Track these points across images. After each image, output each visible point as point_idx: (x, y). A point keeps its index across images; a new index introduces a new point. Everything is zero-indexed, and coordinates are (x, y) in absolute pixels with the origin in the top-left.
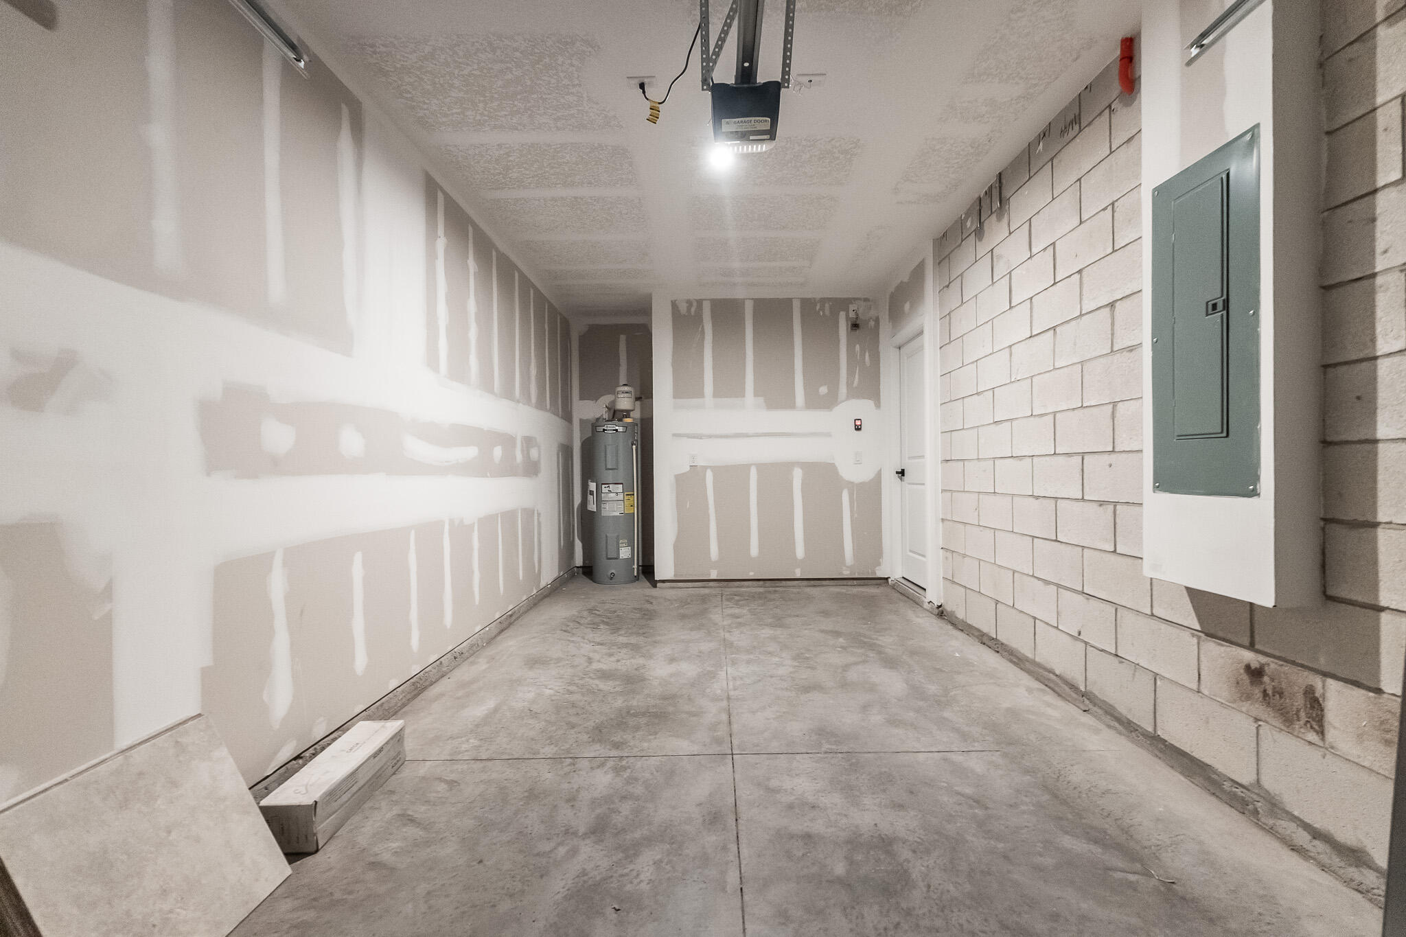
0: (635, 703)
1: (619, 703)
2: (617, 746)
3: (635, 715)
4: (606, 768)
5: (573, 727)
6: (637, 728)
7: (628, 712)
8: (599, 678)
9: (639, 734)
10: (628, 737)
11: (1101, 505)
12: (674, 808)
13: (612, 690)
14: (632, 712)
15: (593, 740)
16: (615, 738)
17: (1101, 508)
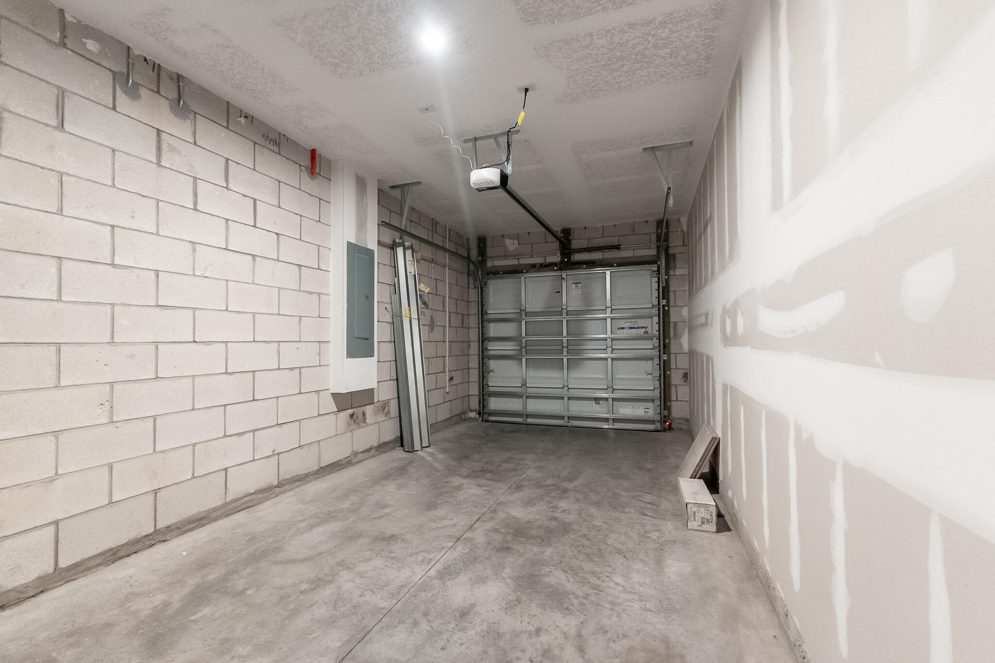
0: (535, 549)
1: (549, 551)
2: (555, 519)
3: (539, 537)
4: (562, 509)
5: (585, 535)
6: (540, 527)
7: (543, 540)
8: (566, 594)
9: (540, 523)
10: (547, 523)
11: (291, 370)
12: (534, 492)
13: (553, 569)
14: (539, 541)
15: (569, 524)
16: (555, 523)
17: (292, 372)
